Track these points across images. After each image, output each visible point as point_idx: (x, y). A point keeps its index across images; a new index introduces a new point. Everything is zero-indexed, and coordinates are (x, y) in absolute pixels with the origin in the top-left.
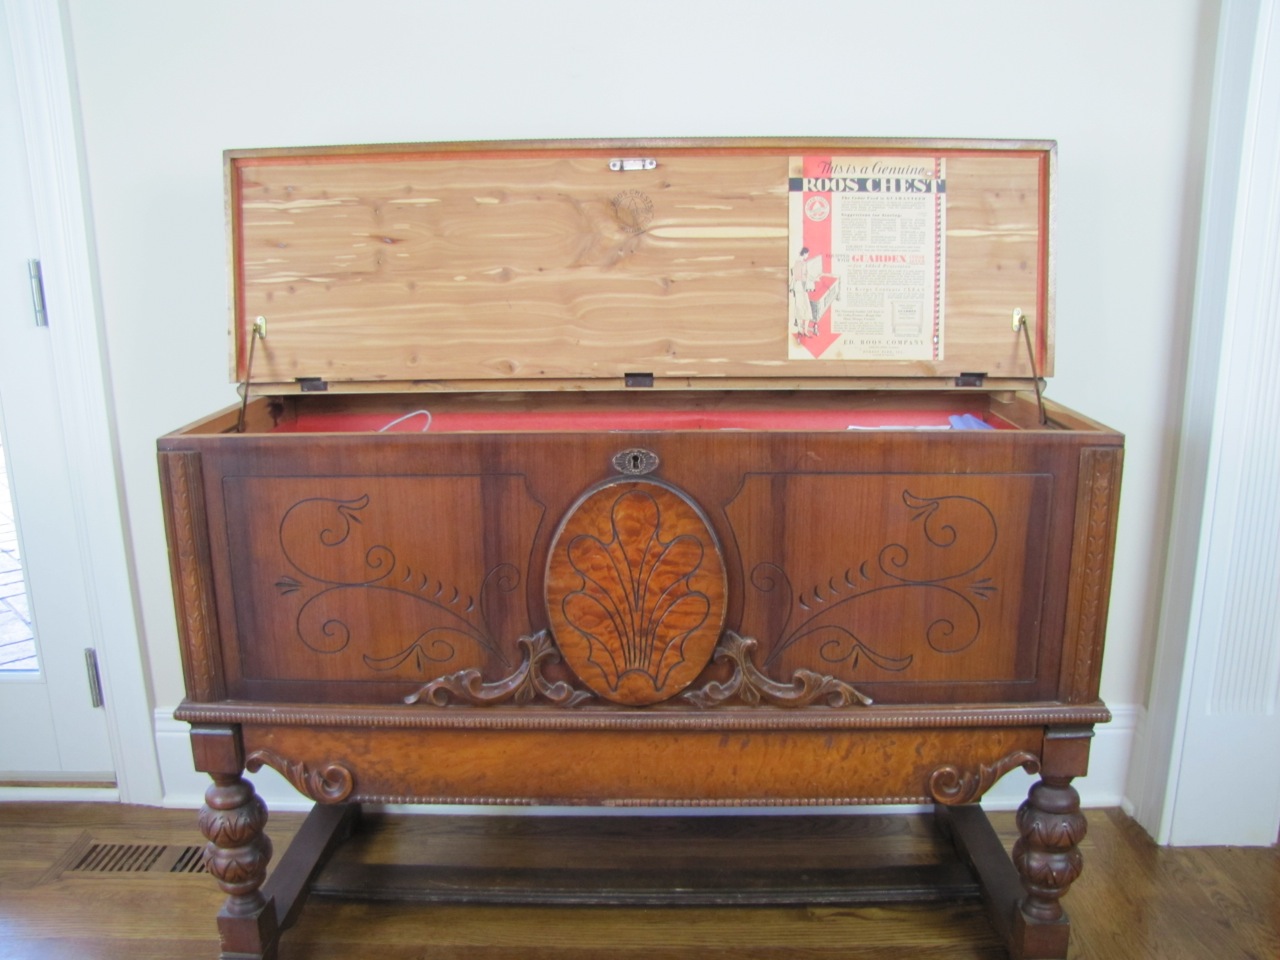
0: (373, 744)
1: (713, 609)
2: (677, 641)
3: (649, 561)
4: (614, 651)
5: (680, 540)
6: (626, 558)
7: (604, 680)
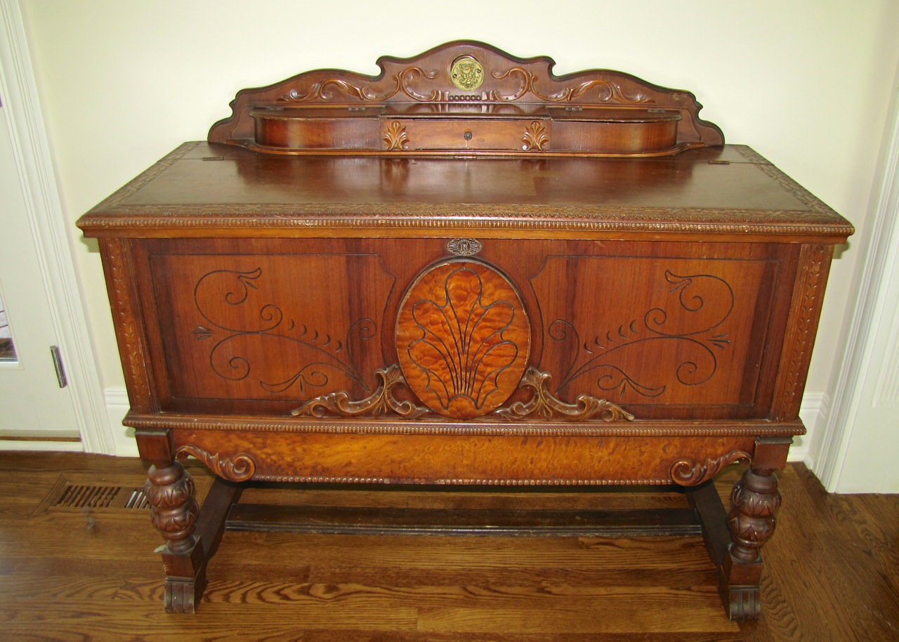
0: (269, 441)
1: (520, 353)
2: (493, 375)
3: (473, 319)
4: (446, 382)
5: (496, 304)
6: (456, 316)
7: (438, 401)
